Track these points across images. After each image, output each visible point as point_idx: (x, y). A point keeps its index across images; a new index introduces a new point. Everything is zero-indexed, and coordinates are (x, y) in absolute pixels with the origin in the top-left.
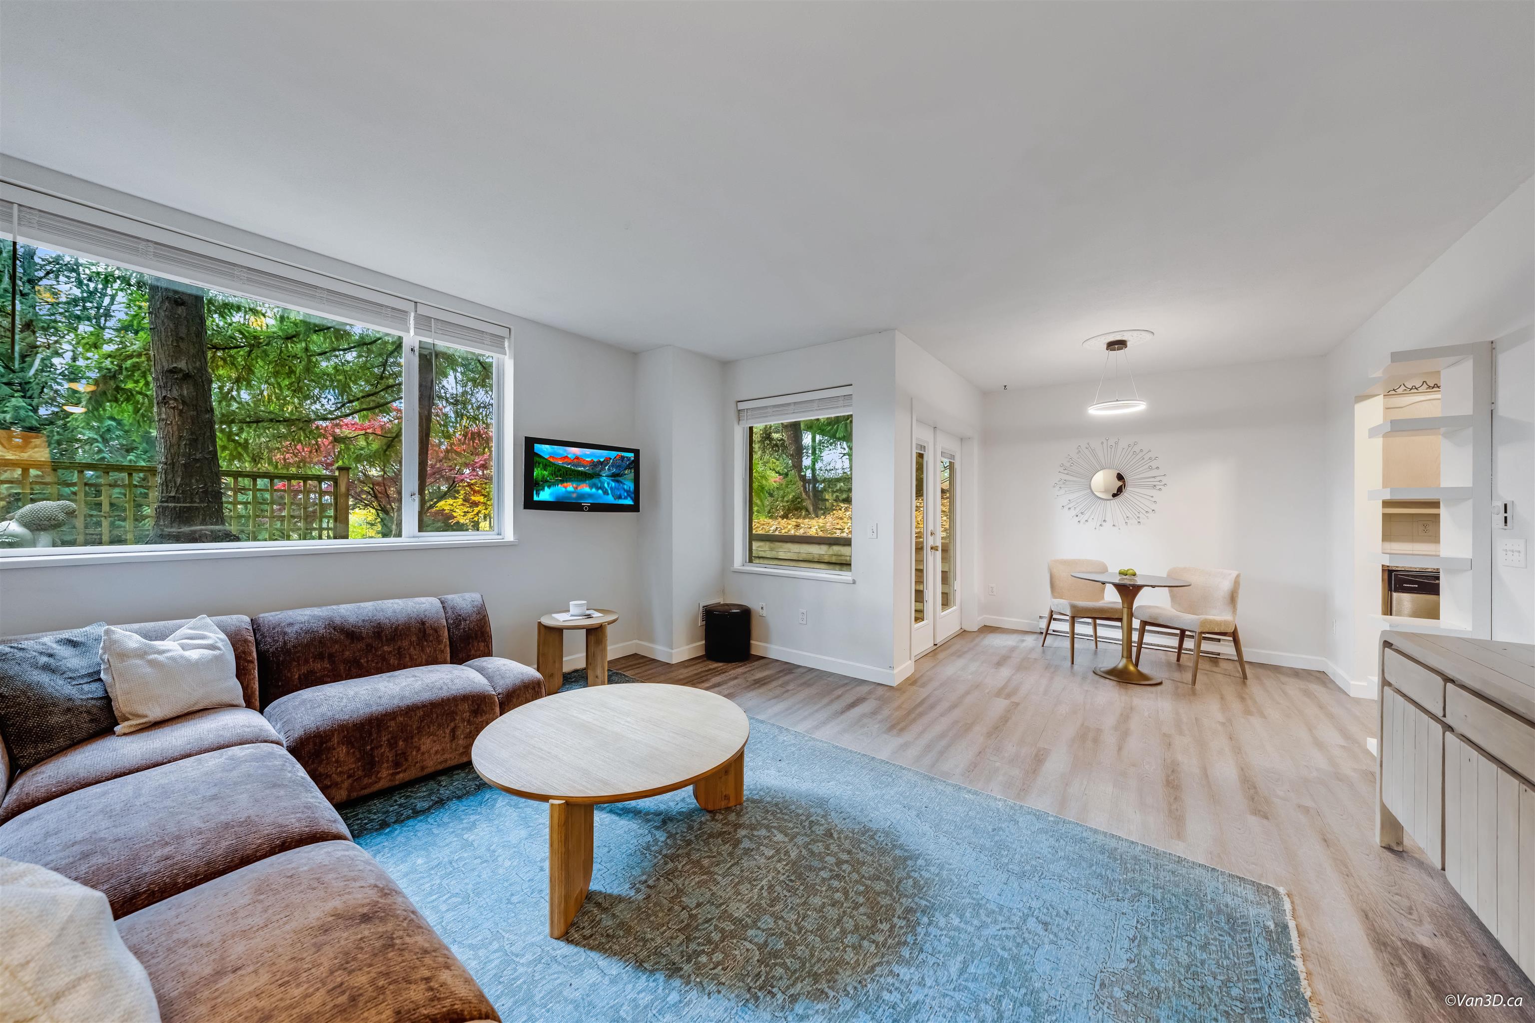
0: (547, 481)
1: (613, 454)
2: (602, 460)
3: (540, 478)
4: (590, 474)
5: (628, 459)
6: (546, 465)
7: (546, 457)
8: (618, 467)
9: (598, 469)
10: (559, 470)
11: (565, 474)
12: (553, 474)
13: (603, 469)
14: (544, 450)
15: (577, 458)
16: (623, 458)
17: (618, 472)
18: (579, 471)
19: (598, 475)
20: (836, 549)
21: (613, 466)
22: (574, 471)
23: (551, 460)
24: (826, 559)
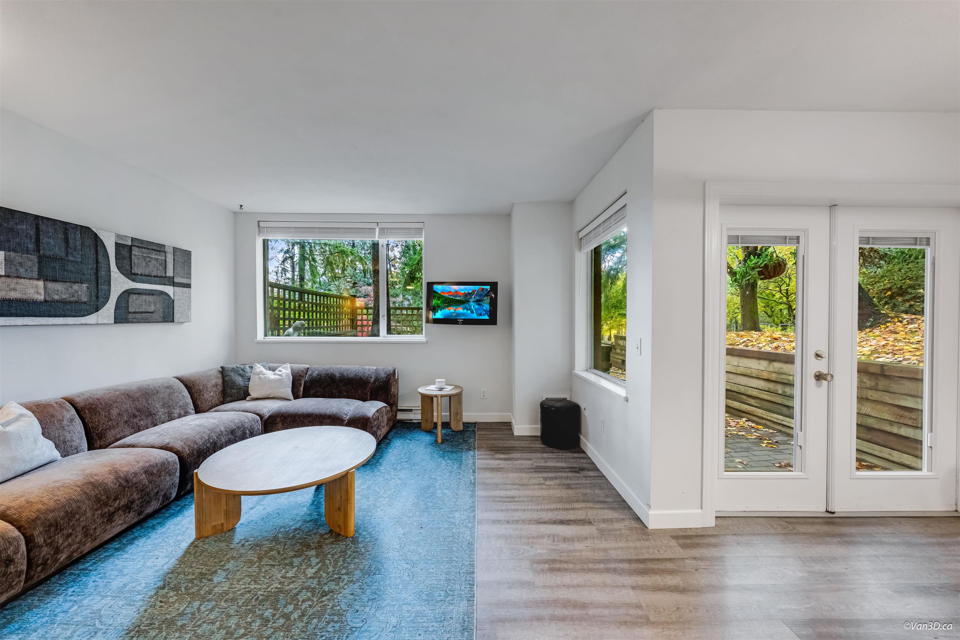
0: (439, 307)
1: (477, 288)
2: (470, 292)
3: (436, 305)
4: (462, 301)
5: (486, 290)
6: (440, 297)
7: (439, 292)
8: (480, 296)
9: (468, 298)
10: (446, 300)
11: (449, 302)
12: (443, 302)
13: (471, 297)
14: (438, 288)
15: (456, 292)
16: (483, 289)
17: (480, 298)
18: (457, 300)
19: (468, 302)
20: (777, 365)
21: (477, 295)
22: (454, 300)
23: (442, 294)
24: (765, 375)
